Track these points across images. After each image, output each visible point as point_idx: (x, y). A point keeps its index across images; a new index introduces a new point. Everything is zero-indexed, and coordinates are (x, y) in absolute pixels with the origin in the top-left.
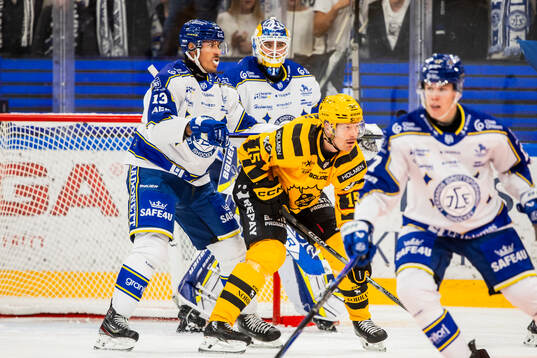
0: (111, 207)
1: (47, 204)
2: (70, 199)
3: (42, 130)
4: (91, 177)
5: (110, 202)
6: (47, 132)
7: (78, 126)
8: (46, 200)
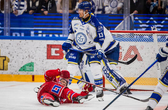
0: (140, 58)
1: (122, 57)
2: (128, 55)
3: (120, 35)
4: (134, 49)
5: (140, 56)
6: (122, 36)
7: (131, 34)
8: (121, 56)
